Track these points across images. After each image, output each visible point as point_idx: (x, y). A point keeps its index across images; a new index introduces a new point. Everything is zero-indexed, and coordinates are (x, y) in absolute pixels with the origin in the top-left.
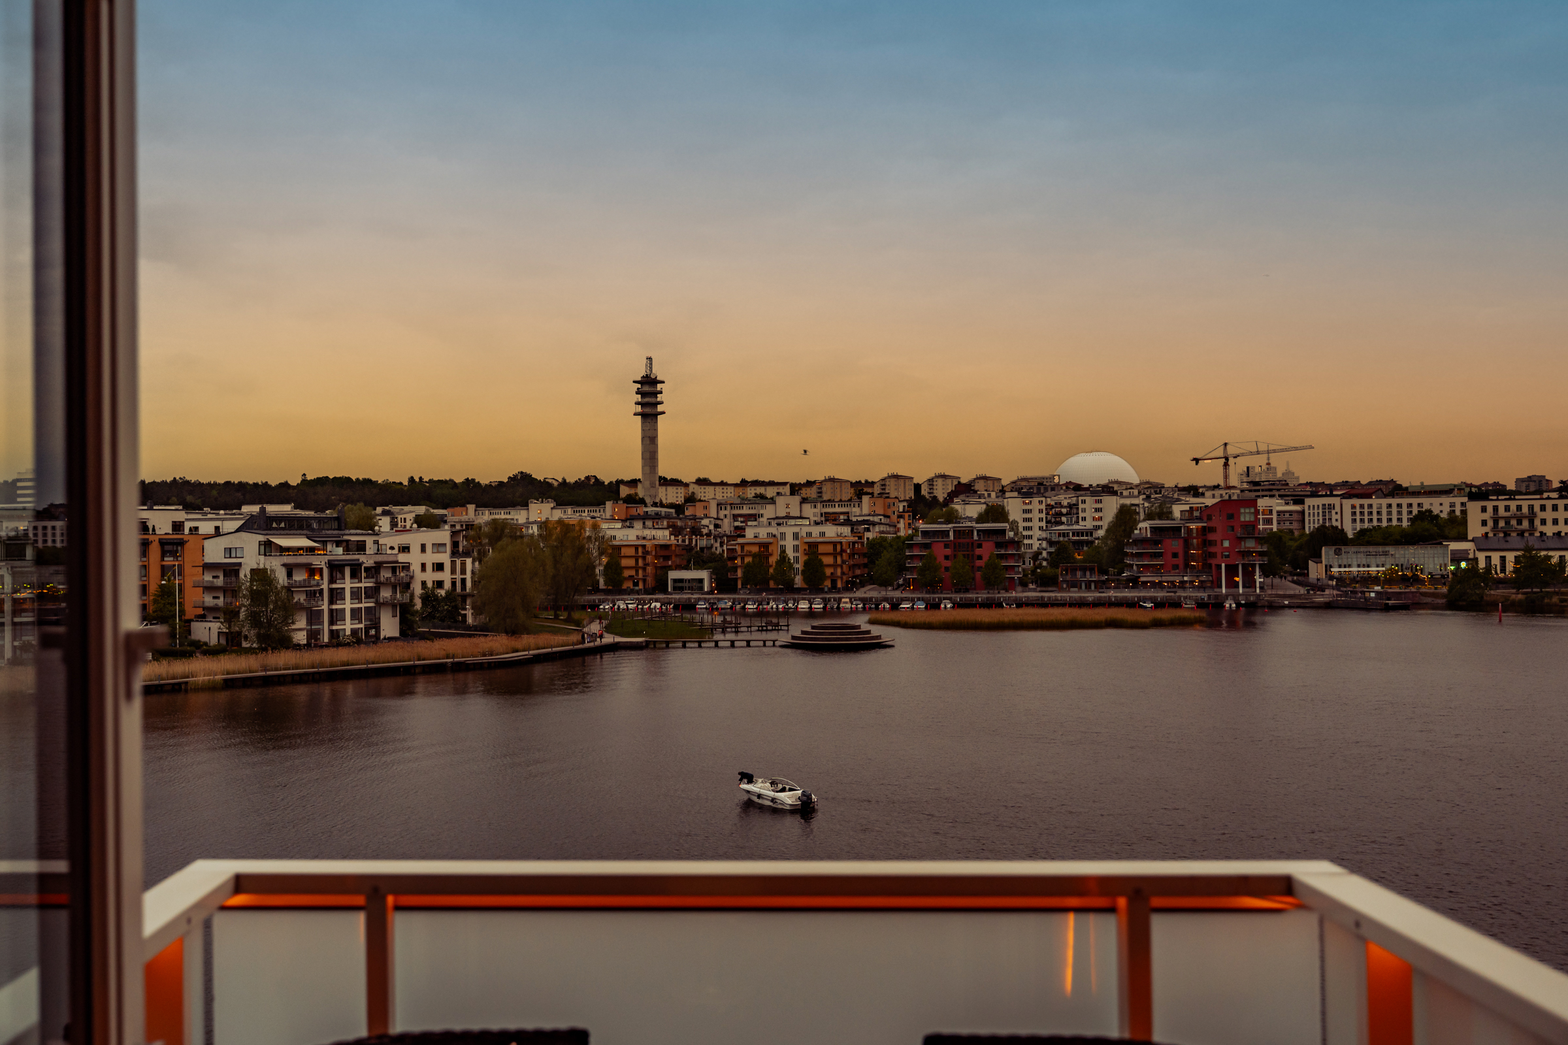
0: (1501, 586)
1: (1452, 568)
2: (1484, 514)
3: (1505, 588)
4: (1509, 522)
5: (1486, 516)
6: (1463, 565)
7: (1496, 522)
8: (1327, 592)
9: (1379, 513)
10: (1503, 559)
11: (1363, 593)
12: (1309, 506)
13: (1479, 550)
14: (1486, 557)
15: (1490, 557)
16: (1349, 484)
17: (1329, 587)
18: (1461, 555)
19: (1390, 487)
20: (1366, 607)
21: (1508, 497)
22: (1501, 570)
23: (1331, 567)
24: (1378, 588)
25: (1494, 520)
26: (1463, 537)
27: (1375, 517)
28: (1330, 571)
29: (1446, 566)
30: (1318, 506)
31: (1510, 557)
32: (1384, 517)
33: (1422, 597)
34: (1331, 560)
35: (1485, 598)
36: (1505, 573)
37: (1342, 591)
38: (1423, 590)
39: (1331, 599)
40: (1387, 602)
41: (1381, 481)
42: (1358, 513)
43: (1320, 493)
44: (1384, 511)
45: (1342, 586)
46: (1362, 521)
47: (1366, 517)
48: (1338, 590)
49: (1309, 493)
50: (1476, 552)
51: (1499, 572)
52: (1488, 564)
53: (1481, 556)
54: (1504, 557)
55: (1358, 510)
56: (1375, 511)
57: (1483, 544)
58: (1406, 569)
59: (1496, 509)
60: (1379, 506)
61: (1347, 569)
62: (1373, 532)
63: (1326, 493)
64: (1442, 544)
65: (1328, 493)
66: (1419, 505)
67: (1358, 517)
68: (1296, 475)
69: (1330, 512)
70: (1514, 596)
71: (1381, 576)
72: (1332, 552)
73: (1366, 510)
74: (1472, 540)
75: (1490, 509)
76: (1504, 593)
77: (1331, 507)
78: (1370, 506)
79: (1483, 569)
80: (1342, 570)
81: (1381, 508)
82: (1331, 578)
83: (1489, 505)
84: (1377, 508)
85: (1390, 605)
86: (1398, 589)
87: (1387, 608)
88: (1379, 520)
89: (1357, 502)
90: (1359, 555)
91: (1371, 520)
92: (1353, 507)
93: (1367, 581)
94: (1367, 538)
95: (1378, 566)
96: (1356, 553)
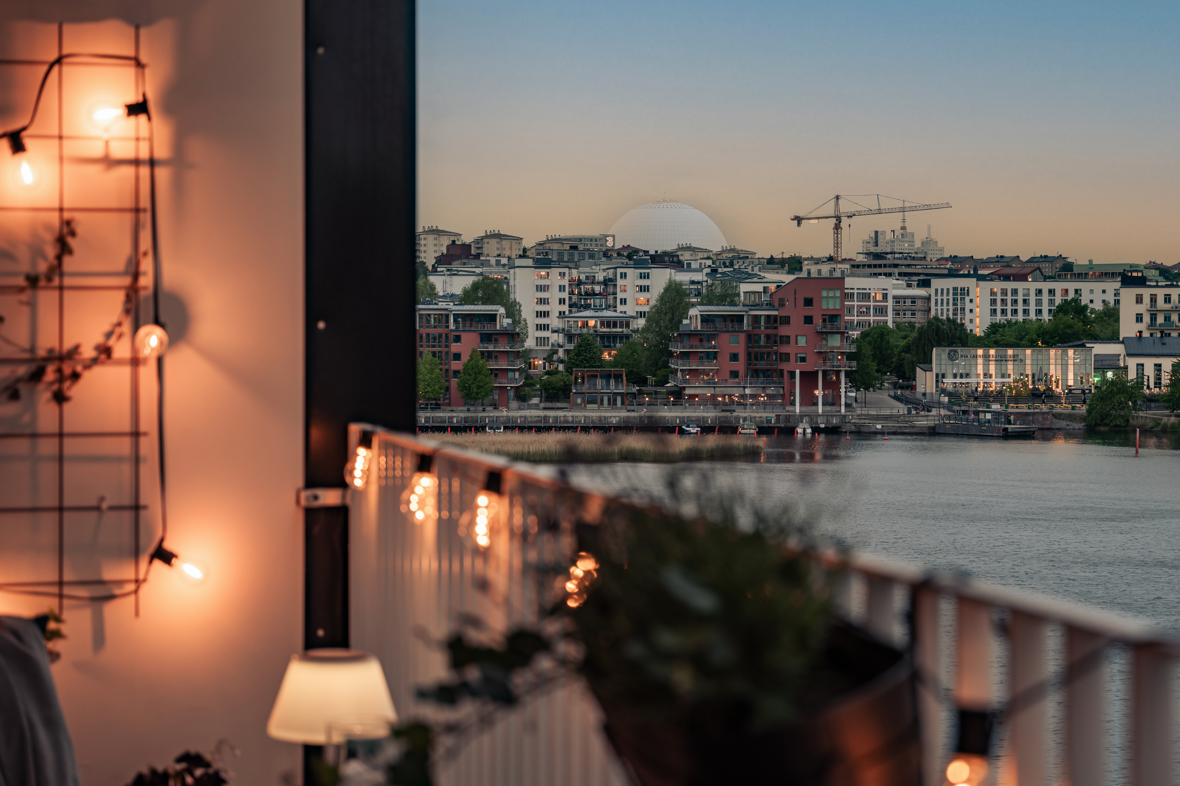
0: (1153, 405)
1: (1096, 379)
2: (1139, 306)
3: (1158, 408)
4: (1170, 317)
5: (1143, 308)
6: (1110, 375)
7: (1153, 317)
8: (934, 412)
9: (1025, 301)
10: (1158, 367)
11: (977, 413)
12: (937, 290)
13: (1129, 355)
14: (1138, 365)
15: (1142, 365)
16: (1004, 260)
17: (940, 404)
18: (1111, 362)
19: (1058, 266)
20: (981, 434)
21: (1169, 283)
22: (1155, 383)
23: (943, 376)
24: (996, 407)
25: (1151, 314)
26: (1114, 338)
27: (1020, 307)
28: (943, 382)
29: (1088, 375)
30: (948, 290)
31: (1167, 364)
32: (1032, 308)
33: (1055, 421)
34: (943, 367)
35: (1131, 421)
36: (1160, 388)
37: (953, 411)
38: (1058, 409)
39: (937, 422)
40: (1006, 426)
41: (1046, 257)
42: (999, 302)
43: (961, 272)
44: (1032, 299)
45: (955, 404)
46: (1004, 312)
47: (1009, 308)
48: (949, 410)
49: (946, 272)
50: (1127, 358)
51: (1152, 385)
52: (1140, 375)
53: (1132, 363)
54: (1160, 365)
55: (999, 298)
56: (1020, 298)
57: (1137, 346)
58: (1039, 380)
59: (1153, 299)
60: (1026, 291)
61: (964, 380)
62: (1007, 329)
63: (969, 272)
64: (1085, 346)
65: (972, 272)
66: (1076, 291)
67: (999, 308)
68: (940, 245)
69: (963, 299)
70: (1165, 419)
71: (1006, 390)
72: (944, 356)
73: (1009, 298)
74: (1123, 342)
75: (1147, 300)
76: (1155, 414)
77: (965, 292)
78: (1015, 292)
79: (1132, 380)
80: (958, 380)
81: (1028, 295)
82: (943, 391)
83: (1146, 293)
84: (1024, 295)
85: (1006, 430)
86: (1024, 408)
87: (1007, 436)
88: (1026, 312)
89: (998, 286)
90: (980, 361)
91: (1015, 312)
92: (993, 293)
93: (986, 397)
94: (998, 337)
95: (1003, 376)
96: (975, 357)
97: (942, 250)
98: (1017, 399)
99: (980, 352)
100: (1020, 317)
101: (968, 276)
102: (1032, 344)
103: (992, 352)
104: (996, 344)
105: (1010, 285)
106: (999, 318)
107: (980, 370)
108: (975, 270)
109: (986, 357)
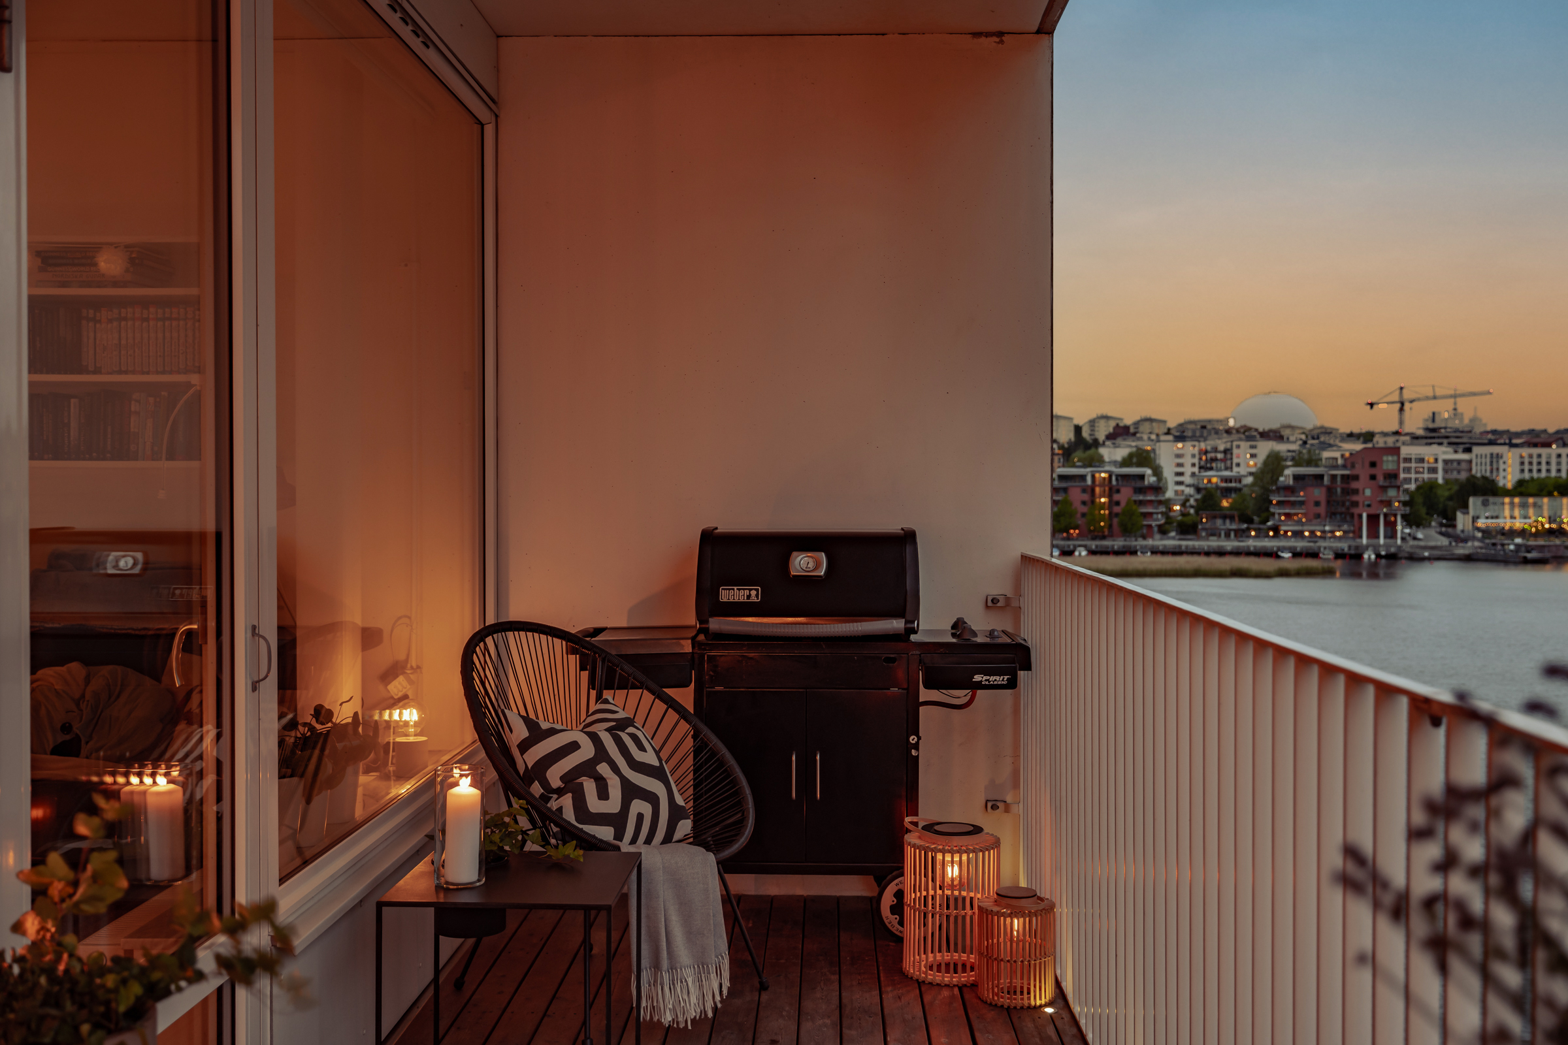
8: (1470, 544)
9: (1548, 463)
11: (1503, 545)
12: (1477, 456)
16: (1534, 432)
17: (1474, 538)
23: (1478, 517)
24: (1518, 540)
27: (1544, 467)
28: (1477, 523)
30: (1486, 456)
32: (1554, 468)
34: (1478, 511)
37: (1485, 544)
39: (1472, 551)
40: (1527, 555)
42: (1526, 463)
43: (1499, 442)
44: (1554, 461)
45: (1486, 538)
46: (1530, 471)
47: (1535, 468)
48: (1481, 543)
49: (1486, 441)
56: (1544, 460)
58: (1553, 521)
60: (1549, 455)
61: (1494, 521)
63: (1505, 441)
65: (1507, 442)
67: (1526, 467)
69: (1498, 462)
71: (1527, 528)
72: (1479, 503)
73: (1535, 460)
77: (1499, 456)
78: (1539, 456)
80: (1490, 521)
81: (1550, 458)
82: (1479, 529)
84: (1547, 458)
85: (1525, 558)
86: (1541, 542)
87: (1526, 562)
88: (1548, 471)
89: (1525, 452)
90: (1507, 507)
91: (1539, 471)
92: (1521, 457)
93: (1512, 533)
94: (1523, 489)
95: (1525, 517)
96: (1503, 504)
97: (1485, 425)
98: (1537, 535)
99: (1507, 500)
100: (1543, 474)
101: (1504, 444)
102: (1550, 494)
103: (1517, 500)
104: (1521, 494)
105: (1535, 451)
106: (1527, 476)
107: (1507, 513)
108: (1510, 440)
109: (1512, 504)
